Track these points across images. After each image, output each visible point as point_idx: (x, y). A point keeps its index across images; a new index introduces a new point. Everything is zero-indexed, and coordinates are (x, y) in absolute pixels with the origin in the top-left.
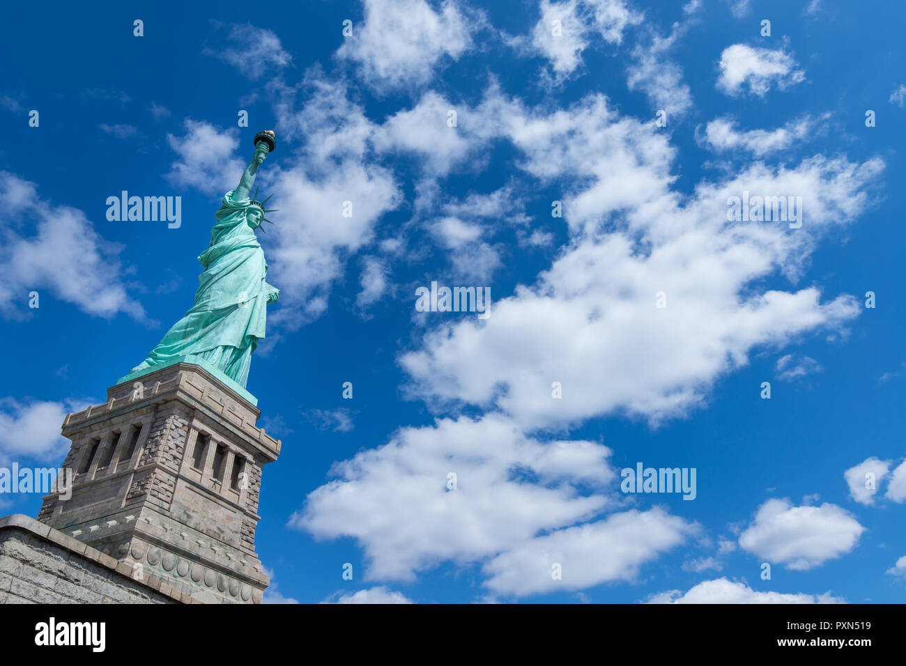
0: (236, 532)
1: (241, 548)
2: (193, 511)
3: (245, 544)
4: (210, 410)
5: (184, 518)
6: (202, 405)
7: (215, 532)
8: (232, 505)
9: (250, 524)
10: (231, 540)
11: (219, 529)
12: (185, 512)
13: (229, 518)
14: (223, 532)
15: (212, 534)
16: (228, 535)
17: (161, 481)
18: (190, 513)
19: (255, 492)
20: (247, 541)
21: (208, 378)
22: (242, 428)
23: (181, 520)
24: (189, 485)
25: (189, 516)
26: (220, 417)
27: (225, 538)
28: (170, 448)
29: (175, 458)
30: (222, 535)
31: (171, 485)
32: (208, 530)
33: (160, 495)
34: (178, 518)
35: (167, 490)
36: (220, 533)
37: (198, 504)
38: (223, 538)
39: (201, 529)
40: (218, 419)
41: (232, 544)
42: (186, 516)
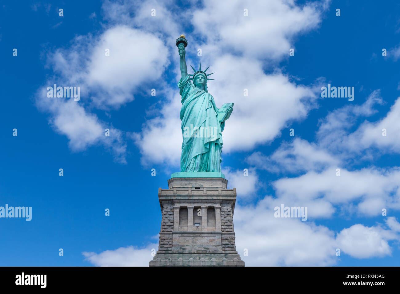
0: (218, 246)
1: (223, 252)
2: (187, 246)
3: (227, 249)
4: (180, 196)
5: (181, 250)
6: (175, 196)
7: (203, 250)
8: (212, 233)
9: (229, 238)
10: (215, 250)
11: (205, 248)
12: (181, 248)
13: (212, 241)
14: (208, 249)
15: (201, 252)
16: (212, 249)
17: (164, 239)
18: (185, 247)
19: (228, 220)
20: (228, 247)
21: (182, 180)
22: (204, 195)
23: (179, 252)
24: (180, 235)
25: (184, 249)
26: (188, 196)
27: (211, 251)
28: (166, 223)
29: (169, 226)
30: (208, 251)
31: (171, 239)
32: (197, 251)
33: (165, 246)
34: (177, 252)
35: (169, 242)
36: (206, 250)
37: (189, 241)
38: (209, 251)
39: (193, 252)
40: (187, 198)
41: (216, 252)
42: (182, 249)
